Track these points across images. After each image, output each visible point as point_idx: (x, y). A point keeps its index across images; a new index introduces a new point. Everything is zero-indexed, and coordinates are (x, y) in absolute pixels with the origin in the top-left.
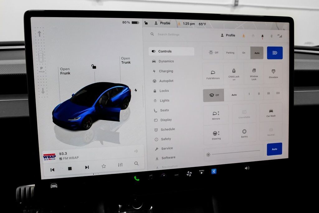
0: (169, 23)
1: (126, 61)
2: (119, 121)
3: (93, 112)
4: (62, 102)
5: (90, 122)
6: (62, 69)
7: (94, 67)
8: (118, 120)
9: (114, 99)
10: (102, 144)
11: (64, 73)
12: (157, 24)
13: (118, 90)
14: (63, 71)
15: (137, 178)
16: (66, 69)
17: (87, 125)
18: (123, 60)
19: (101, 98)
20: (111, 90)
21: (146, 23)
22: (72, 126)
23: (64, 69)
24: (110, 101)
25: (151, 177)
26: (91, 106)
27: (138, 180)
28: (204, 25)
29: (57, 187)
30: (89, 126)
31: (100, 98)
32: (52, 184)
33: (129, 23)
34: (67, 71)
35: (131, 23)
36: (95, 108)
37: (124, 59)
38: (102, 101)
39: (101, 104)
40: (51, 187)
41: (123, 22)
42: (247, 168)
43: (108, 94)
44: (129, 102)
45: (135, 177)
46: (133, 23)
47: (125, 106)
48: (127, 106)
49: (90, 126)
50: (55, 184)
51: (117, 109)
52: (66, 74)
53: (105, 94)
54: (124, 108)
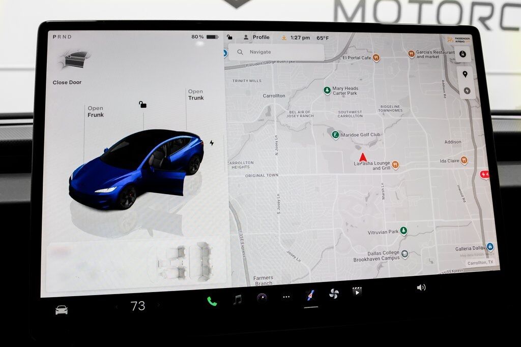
0: (268, 38)
1: (196, 95)
2: (182, 195)
3: (138, 179)
4: (86, 162)
5: (133, 195)
6: (90, 108)
7: (144, 106)
8: (180, 193)
9: (174, 157)
10: (152, 234)
11: (93, 115)
12: (248, 39)
13: (181, 142)
14: (92, 112)
15: (212, 301)
16: (97, 109)
17: (126, 202)
18: (192, 95)
19: (153, 156)
20: (169, 142)
21: (230, 38)
22: (101, 202)
23: (93, 109)
24: (167, 161)
25: (239, 299)
26: (134, 169)
27: (215, 304)
28: (325, 39)
29: (67, 314)
30: (129, 203)
31: (150, 156)
32: (59, 308)
33: (203, 38)
34: (99, 112)
35: (205, 37)
36: (142, 172)
37: (193, 92)
38: (153, 161)
39: (152, 165)
40: (57, 313)
41: (193, 37)
42: (422, 287)
43: (165, 148)
44: (201, 162)
45: (209, 299)
46: (209, 37)
47: (194, 170)
48: (197, 169)
49: (132, 202)
50: (64, 307)
51: (179, 174)
52: (97, 115)
53: (160, 149)
54: (191, 173)
